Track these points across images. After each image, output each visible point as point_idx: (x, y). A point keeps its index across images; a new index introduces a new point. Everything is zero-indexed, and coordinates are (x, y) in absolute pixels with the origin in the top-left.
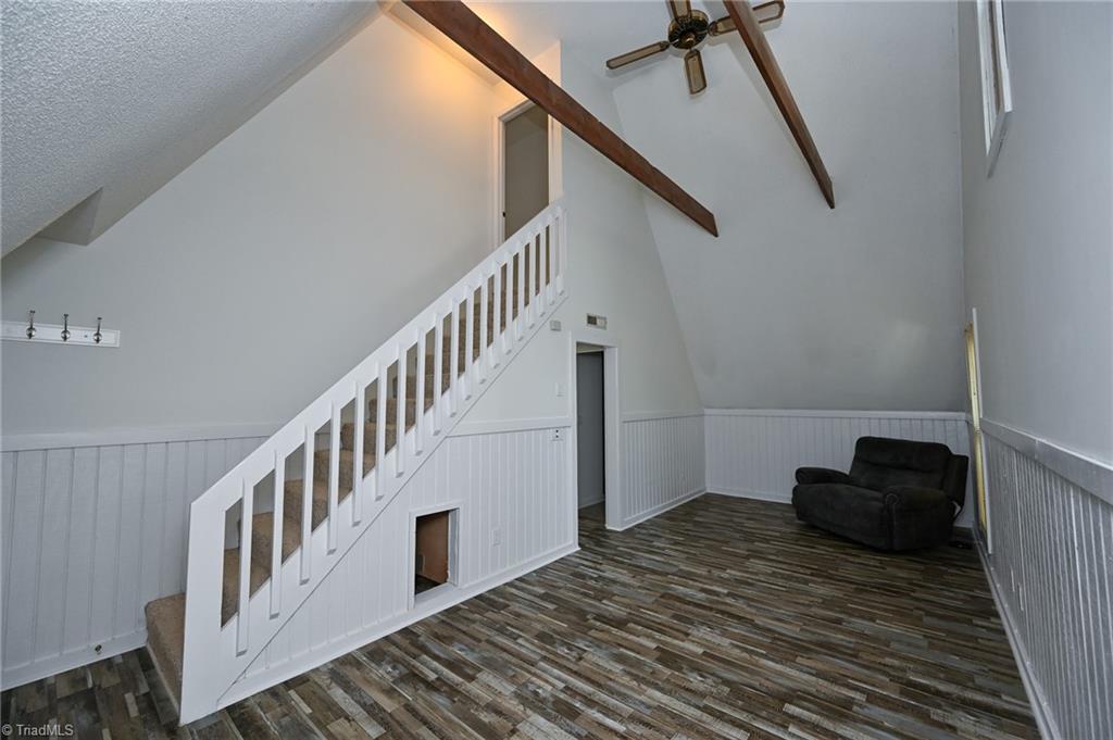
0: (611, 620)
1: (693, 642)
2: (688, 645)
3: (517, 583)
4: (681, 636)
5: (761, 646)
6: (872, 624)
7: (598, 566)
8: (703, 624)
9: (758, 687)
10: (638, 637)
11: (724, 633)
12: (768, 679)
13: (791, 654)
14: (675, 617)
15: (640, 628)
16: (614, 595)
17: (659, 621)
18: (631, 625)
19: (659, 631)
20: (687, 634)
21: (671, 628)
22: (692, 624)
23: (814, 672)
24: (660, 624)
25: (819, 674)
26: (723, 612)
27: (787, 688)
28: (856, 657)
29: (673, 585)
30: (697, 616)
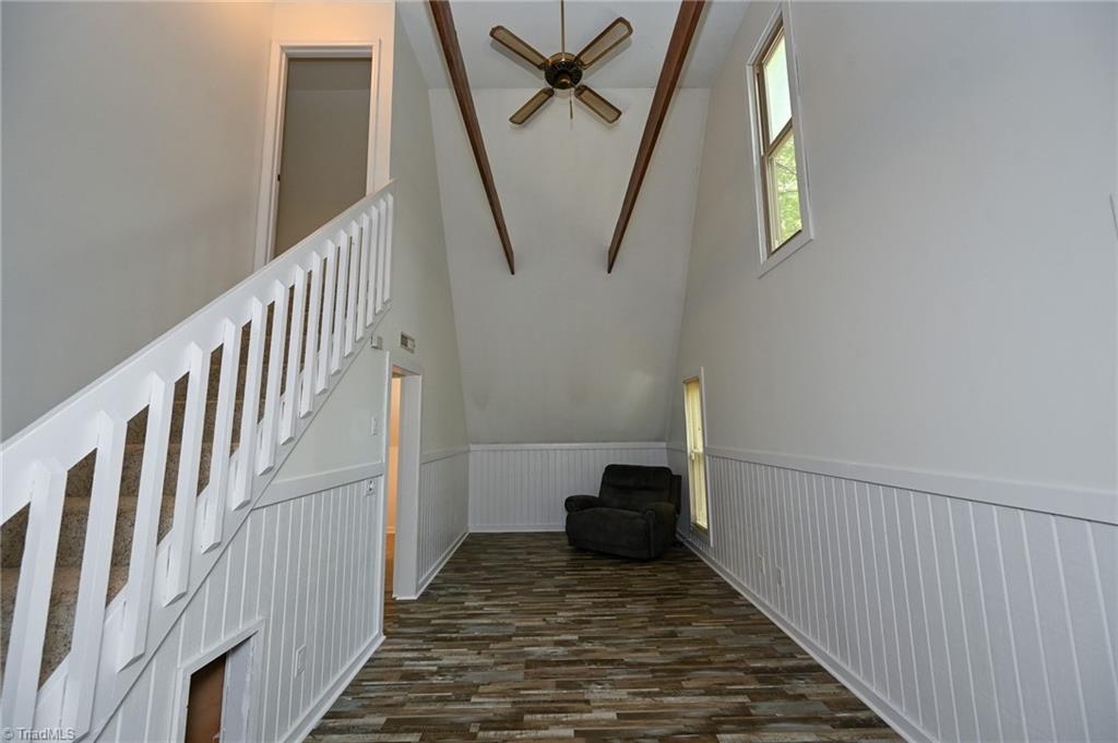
0: (501, 722)
1: (599, 707)
2: (596, 715)
3: (331, 723)
4: (583, 706)
5: (648, 684)
6: (690, 628)
7: (428, 654)
8: (589, 682)
9: (685, 730)
10: (547, 729)
11: (615, 685)
12: (684, 717)
13: (675, 682)
14: (560, 685)
15: (539, 716)
16: (478, 686)
17: (550, 699)
18: (527, 717)
19: (561, 711)
20: (587, 702)
21: (567, 701)
22: (580, 687)
23: (702, 691)
24: (553, 702)
25: (708, 692)
26: (594, 662)
27: (703, 718)
28: (710, 662)
29: (526, 649)
30: (578, 675)
